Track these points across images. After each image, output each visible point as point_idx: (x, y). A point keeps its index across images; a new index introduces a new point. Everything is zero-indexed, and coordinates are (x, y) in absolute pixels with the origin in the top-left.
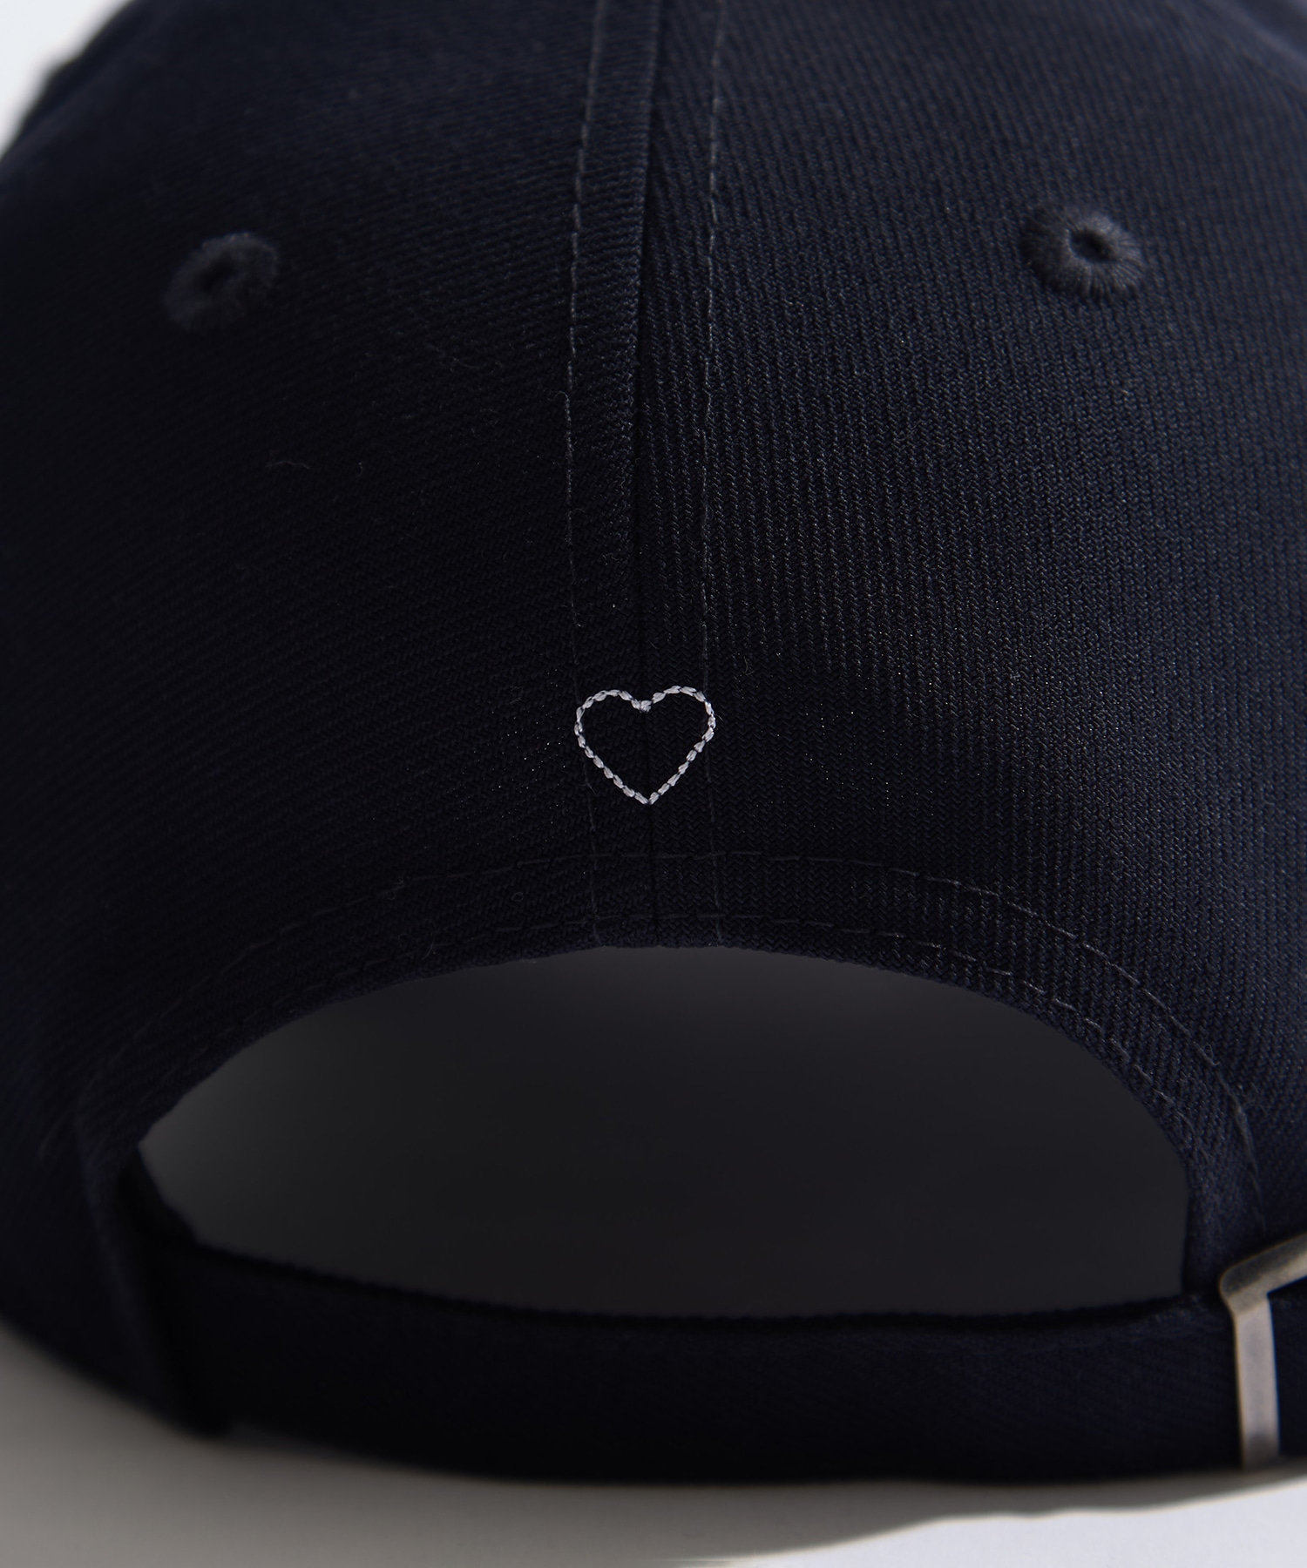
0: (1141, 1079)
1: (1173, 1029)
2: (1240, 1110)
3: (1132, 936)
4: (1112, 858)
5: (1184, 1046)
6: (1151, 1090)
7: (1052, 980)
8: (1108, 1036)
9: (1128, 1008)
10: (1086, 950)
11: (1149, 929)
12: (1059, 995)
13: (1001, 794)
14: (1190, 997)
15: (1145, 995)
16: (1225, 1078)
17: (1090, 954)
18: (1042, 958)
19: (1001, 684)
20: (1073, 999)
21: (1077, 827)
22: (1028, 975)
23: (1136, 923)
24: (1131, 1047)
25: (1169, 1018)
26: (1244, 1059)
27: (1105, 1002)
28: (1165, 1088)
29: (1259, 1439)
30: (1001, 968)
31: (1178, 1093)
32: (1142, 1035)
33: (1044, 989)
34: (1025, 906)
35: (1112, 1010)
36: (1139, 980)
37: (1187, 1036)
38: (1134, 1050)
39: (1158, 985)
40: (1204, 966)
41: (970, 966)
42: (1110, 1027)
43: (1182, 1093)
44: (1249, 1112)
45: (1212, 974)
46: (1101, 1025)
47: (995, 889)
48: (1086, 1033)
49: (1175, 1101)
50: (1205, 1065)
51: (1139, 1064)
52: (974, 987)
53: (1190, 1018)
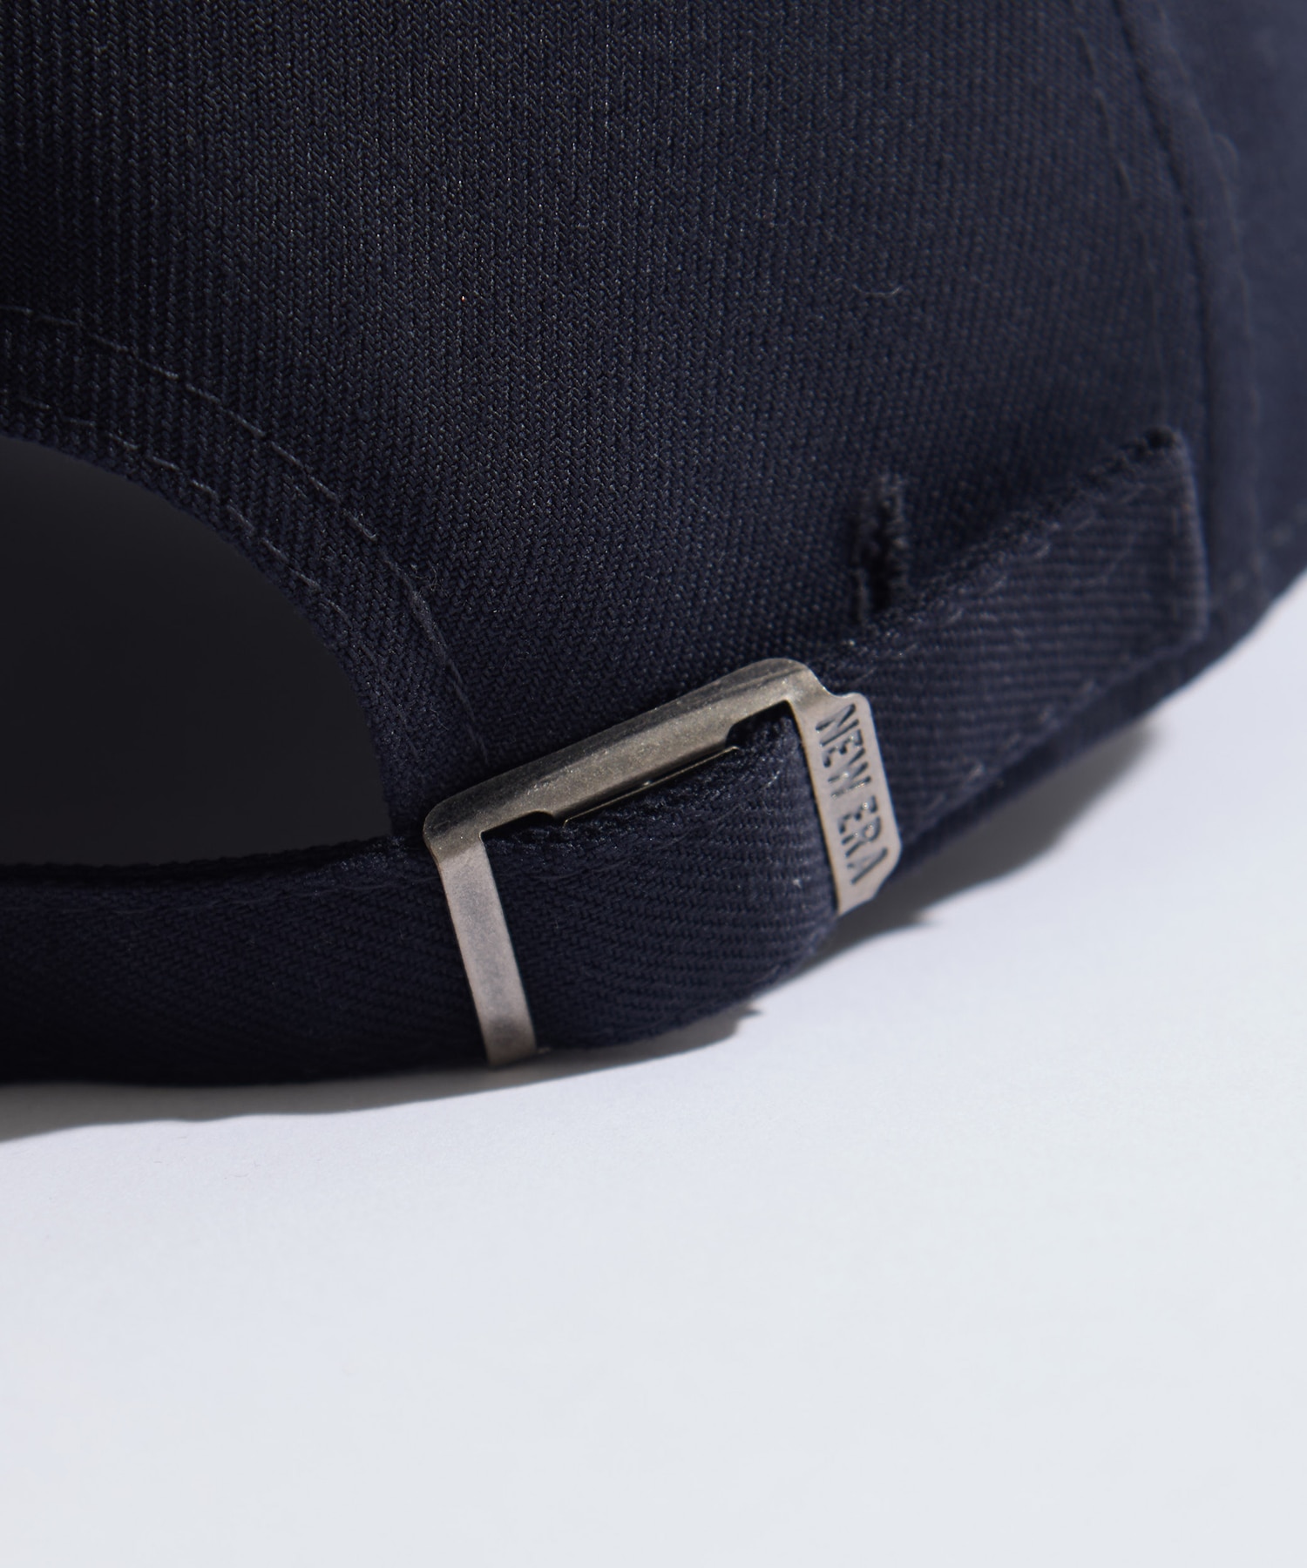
0: (271, 558)
1: (315, 494)
2: (416, 596)
3: (252, 375)
4: (223, 276)
5: (332, 515)
6: (286, 570)
7: (146, 432)
8: (224, 502)
9: (250, 466)
10: (190, 393)
11: (275, 366)
12: (155, 450)
13: (80, 197)
14: (336, 452)
15: (272, 449)
16: (391, 555)
17: (195, 398)
18: (133, 404)
19: (82, 59)
20: (174, 454)
21: (178, 237)
22: (115, 426)
23: (257, 358)
24: (257, 517)
25: (308, 479)
26: (416, 531)
27: (217, 458)
28: (306, 569)
29: (506, 1029)
30: (81, 417)
31: (325, 575)
32: (269, 500)
33: (136, 443)
34: (112, 338)
35: (227, 468)
36: (263, 430)
37: (334, 502)
38: (259, 520)
39: (290, 437)
40: (353, 413)
41: (41, 414)
42: (226, 490)
43: (330, 574)
44: (431, 599)
45: (365, 422)
46: (213, 488)
47: (73, 318)
48: (193, 499)
49: (321, 585)
50: (361, 540)
51: (268, 538)
52: (46, 441)
53: (337, 479)
